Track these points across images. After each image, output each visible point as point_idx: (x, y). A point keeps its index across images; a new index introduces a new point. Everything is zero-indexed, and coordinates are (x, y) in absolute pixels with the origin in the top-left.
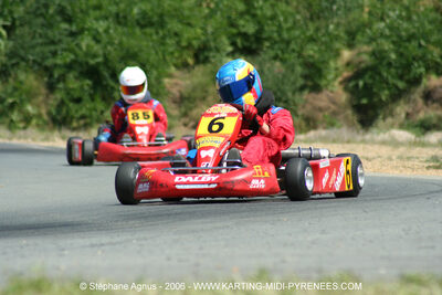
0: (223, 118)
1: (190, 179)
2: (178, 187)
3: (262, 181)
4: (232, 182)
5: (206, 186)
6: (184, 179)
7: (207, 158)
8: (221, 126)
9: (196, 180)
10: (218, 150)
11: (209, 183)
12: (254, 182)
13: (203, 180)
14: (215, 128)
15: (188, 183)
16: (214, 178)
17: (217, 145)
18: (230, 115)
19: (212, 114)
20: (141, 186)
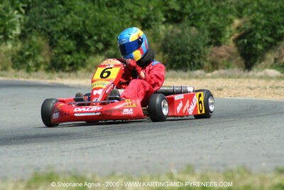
0: (111, 68)
1: (84, 109)
2: (76, 115)
3: (131, 110)
4: (110, 111)
5: (94, 114)
6: (80, 110)
7: (97, 95)
8: (109, 73)
9: (88, 110)
10: (105, 90)
11: (96, 112)
12: (125, 110)
13: (92, 110)
14: (105, 75)
15: (82, 112)
16: (99, 109)
17: (104, 87)
18: (116, 66)
19: (105, 66)
20: (54, 114)
